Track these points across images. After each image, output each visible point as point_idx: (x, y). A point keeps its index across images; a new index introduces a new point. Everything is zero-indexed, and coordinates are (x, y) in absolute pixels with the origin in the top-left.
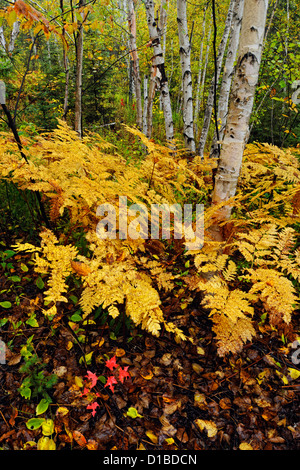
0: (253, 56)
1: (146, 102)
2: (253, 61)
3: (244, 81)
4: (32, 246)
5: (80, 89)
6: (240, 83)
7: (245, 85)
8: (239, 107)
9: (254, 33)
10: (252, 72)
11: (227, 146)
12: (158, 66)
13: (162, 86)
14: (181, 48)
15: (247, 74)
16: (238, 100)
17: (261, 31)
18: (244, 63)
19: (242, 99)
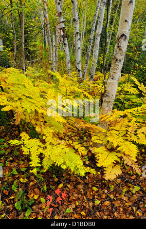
0: (125, 36)
1: (55, 48)
2: (125, 39)
3: (120, 49)
4: (18, 141)
5: (23, 44)
6: (118, 50)
7: (121, 52)
8: (117, 63)
9: (127, 23)
10: (124, 45)
11: (110, 84)
12: (62, 29)
13: (64, 40)
14: (74, 19)
15: (122, 46)
16: (117, 60)
17: (130, 22)
18: (120, 40)
19: (118, 60)
